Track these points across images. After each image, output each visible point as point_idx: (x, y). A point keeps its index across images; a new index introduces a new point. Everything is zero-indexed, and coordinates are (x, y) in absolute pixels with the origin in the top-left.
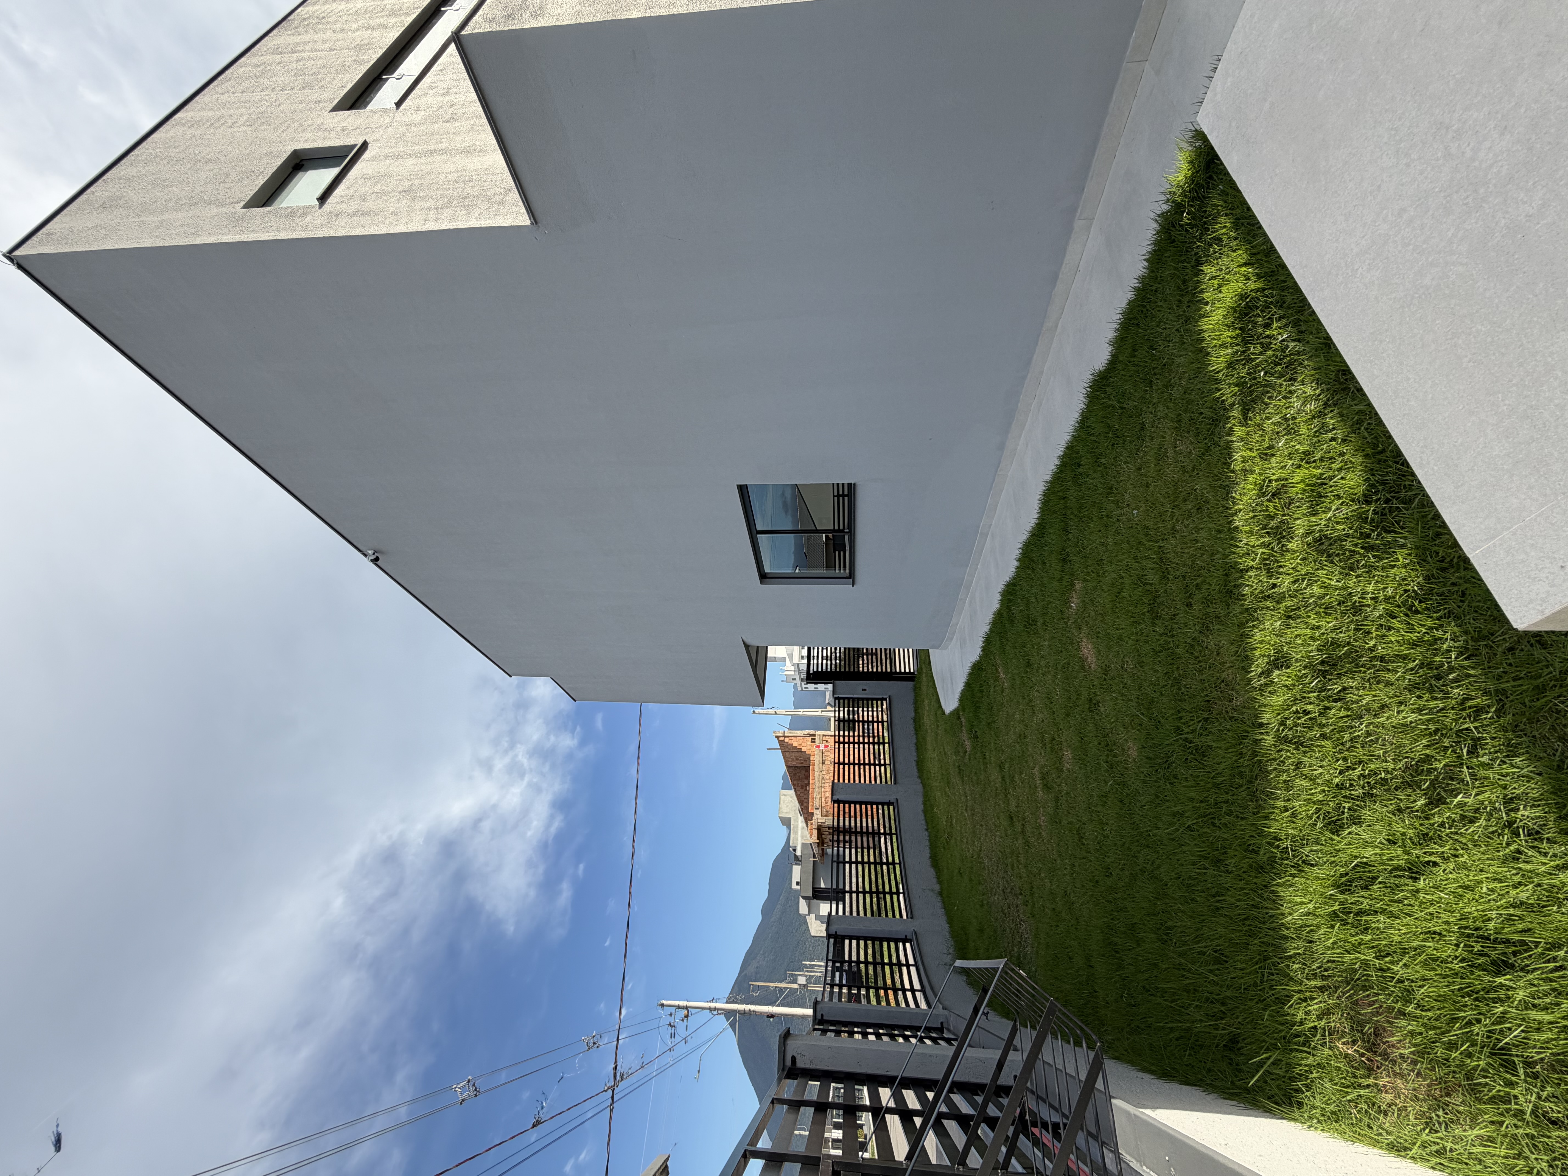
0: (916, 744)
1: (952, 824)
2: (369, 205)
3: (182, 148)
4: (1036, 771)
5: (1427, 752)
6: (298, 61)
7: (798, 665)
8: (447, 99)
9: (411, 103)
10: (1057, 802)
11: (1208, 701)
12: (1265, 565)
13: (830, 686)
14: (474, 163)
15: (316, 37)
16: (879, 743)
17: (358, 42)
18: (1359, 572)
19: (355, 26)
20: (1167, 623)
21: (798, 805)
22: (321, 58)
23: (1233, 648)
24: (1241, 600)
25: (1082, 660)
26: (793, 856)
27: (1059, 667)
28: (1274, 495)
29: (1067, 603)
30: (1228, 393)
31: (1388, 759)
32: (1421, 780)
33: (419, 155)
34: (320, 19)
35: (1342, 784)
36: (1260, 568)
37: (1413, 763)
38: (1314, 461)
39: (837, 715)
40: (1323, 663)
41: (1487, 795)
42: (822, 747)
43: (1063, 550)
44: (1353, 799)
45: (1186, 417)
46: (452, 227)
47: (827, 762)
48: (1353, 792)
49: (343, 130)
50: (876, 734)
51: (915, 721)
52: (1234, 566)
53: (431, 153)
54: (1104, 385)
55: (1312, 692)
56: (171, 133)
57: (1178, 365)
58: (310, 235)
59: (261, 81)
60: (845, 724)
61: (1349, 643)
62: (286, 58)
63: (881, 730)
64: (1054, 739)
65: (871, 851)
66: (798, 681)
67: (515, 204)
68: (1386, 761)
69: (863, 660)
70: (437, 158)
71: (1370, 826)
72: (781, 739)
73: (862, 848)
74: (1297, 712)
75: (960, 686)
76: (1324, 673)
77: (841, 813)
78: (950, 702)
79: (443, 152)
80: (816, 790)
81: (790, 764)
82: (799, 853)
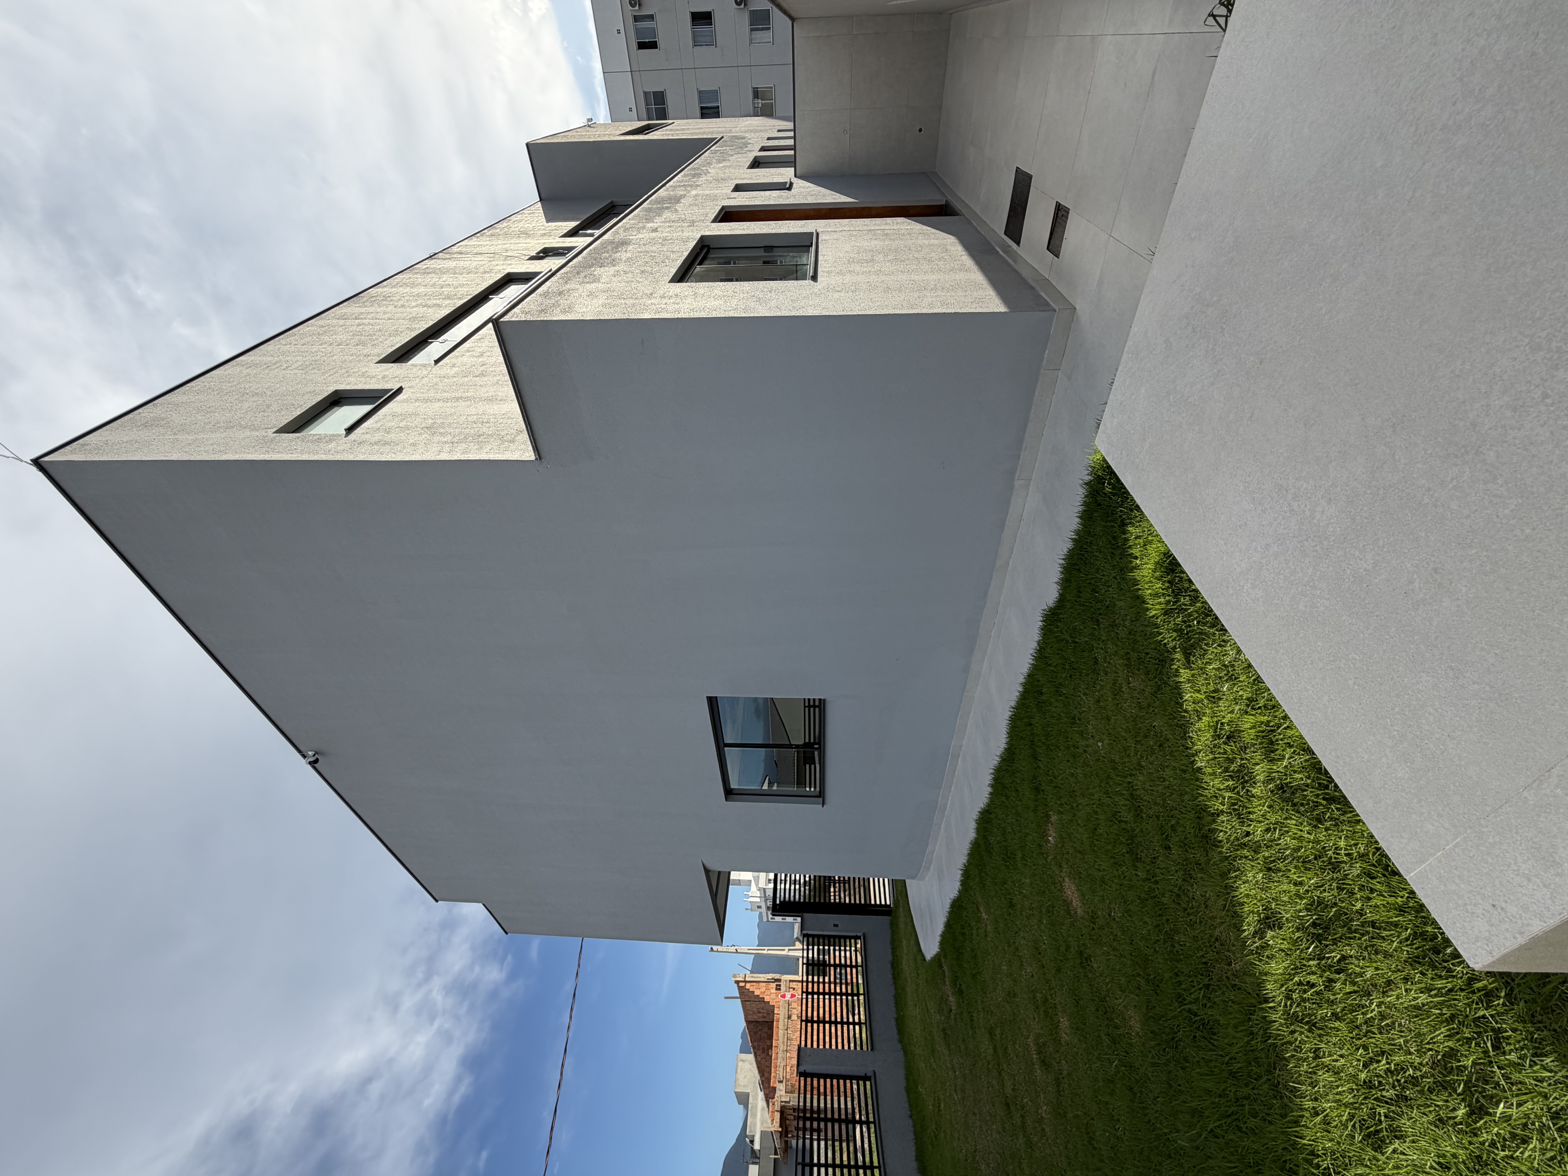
0: (895, 997)
1: (939, 1110)
2: (392, 436)
3: (235, 383)
4: (1030, 1041)
5: (1450, 1044)
6: (358, 325)
7: (764, 890)
8: (480, 360)
9: (448, 361)
10: (1058, 1086)
11: (1206, 963)
12: (1235, 810)
13: (799, 919)
14: (494, 409)
15: (379, 310)
16: (852, 995)
17: (414, 315)
18: (1328, 824)
19: (414, 304)
20: (1148, 867)
21: (758, 1077)
22: (379, 324)
23: (1221, 902)
24: (1218, 847)
25: (1067, 903)
26: (749, 1150)
27: (1044, 910)
28: (1229, 738)
29: (1044, 835)
30: (1168, 638)
31: (1412, 1050)
32: (1455, 1081)
33: (446, 400)
34: (386, 298)
35: (1370, 1082)
36: (1230, 813)
37: (1439, 1057)
38: (1259, 708)
39: (805, 955)
40: (1314, 924)
41: (1529, 1105)
42: (788, 996)
43: (1035, 778)
44: (1387, 1103)
45: (1134, 655)
46: (462, 459)
47: (794, 1017)
48: (1384, 1093)
49: (384, 377)
50: (849, 981)
51: (893, 967)
52: (1205, 808)
53: (457, 399)
54: (1055, 620)
55: (1310, 959)
56: (229, 371)
57: (1120, 608)
58: (330, 458)
59: (322, 337)
60: (816, 967)
61: (1335, 904)
62: (349, 322)
63: (854, 976)
64: (1046, 1000)
65: (844, 1145)
66: (764, 909)
67: (524, 443)
68: (1410, 1053)
69: (835, 887)
70: (462, 404)
71: (1414, 1142)
72: (742, 984)
73: (833, 1141)
74: (1300, 983)
75: (940, 928)
76: (1319, 938)
77: (809, 1088)
78: (930, 947)
79: (468, 399)
80: (780, 1055)
81: (750, 1018)
82: (757, 1146)
